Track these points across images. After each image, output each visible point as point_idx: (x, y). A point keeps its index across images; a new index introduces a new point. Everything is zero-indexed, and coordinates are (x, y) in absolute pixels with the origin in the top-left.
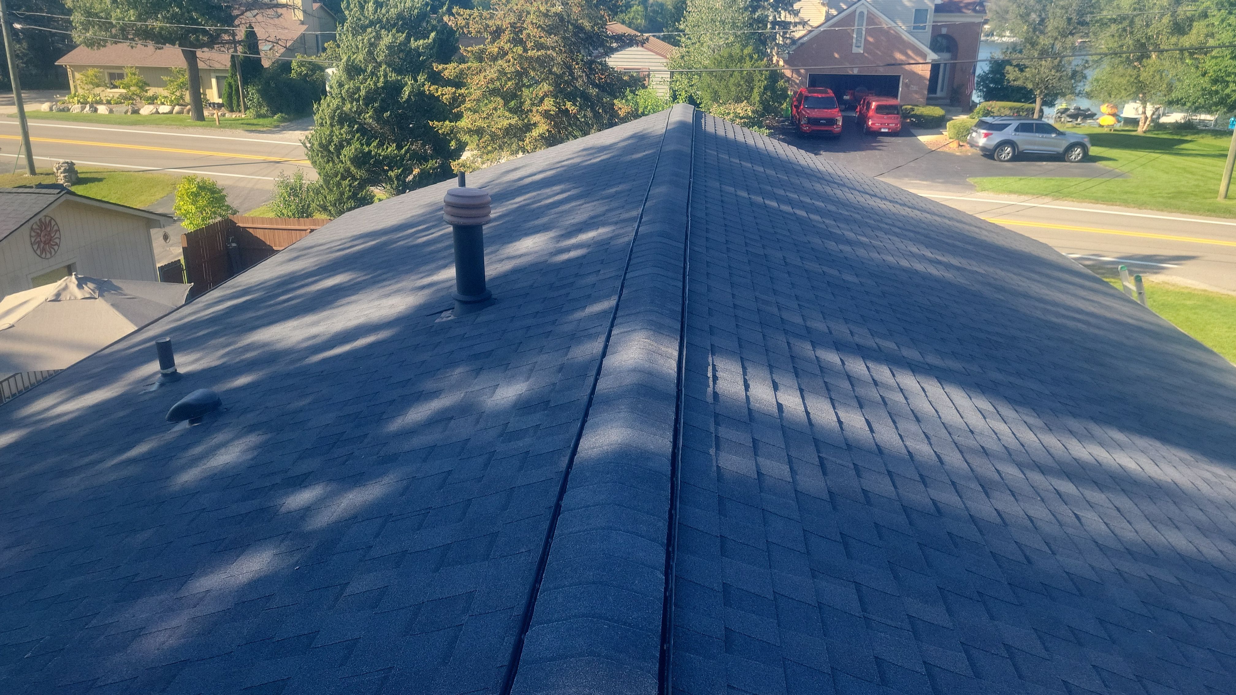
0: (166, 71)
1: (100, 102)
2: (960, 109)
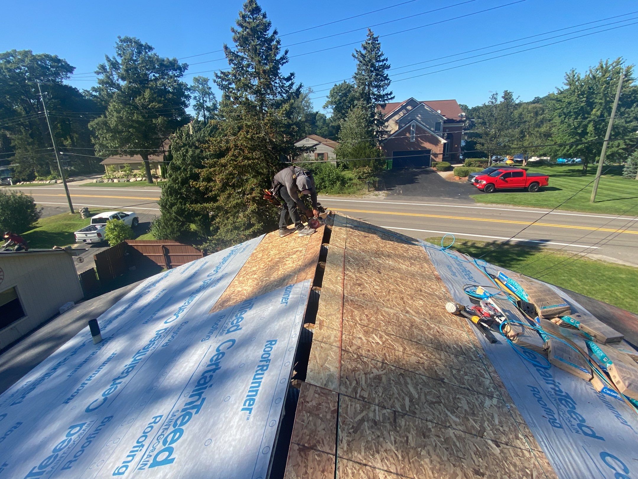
0: (140, 164)
1: (115, 178)
2: (455, 162)
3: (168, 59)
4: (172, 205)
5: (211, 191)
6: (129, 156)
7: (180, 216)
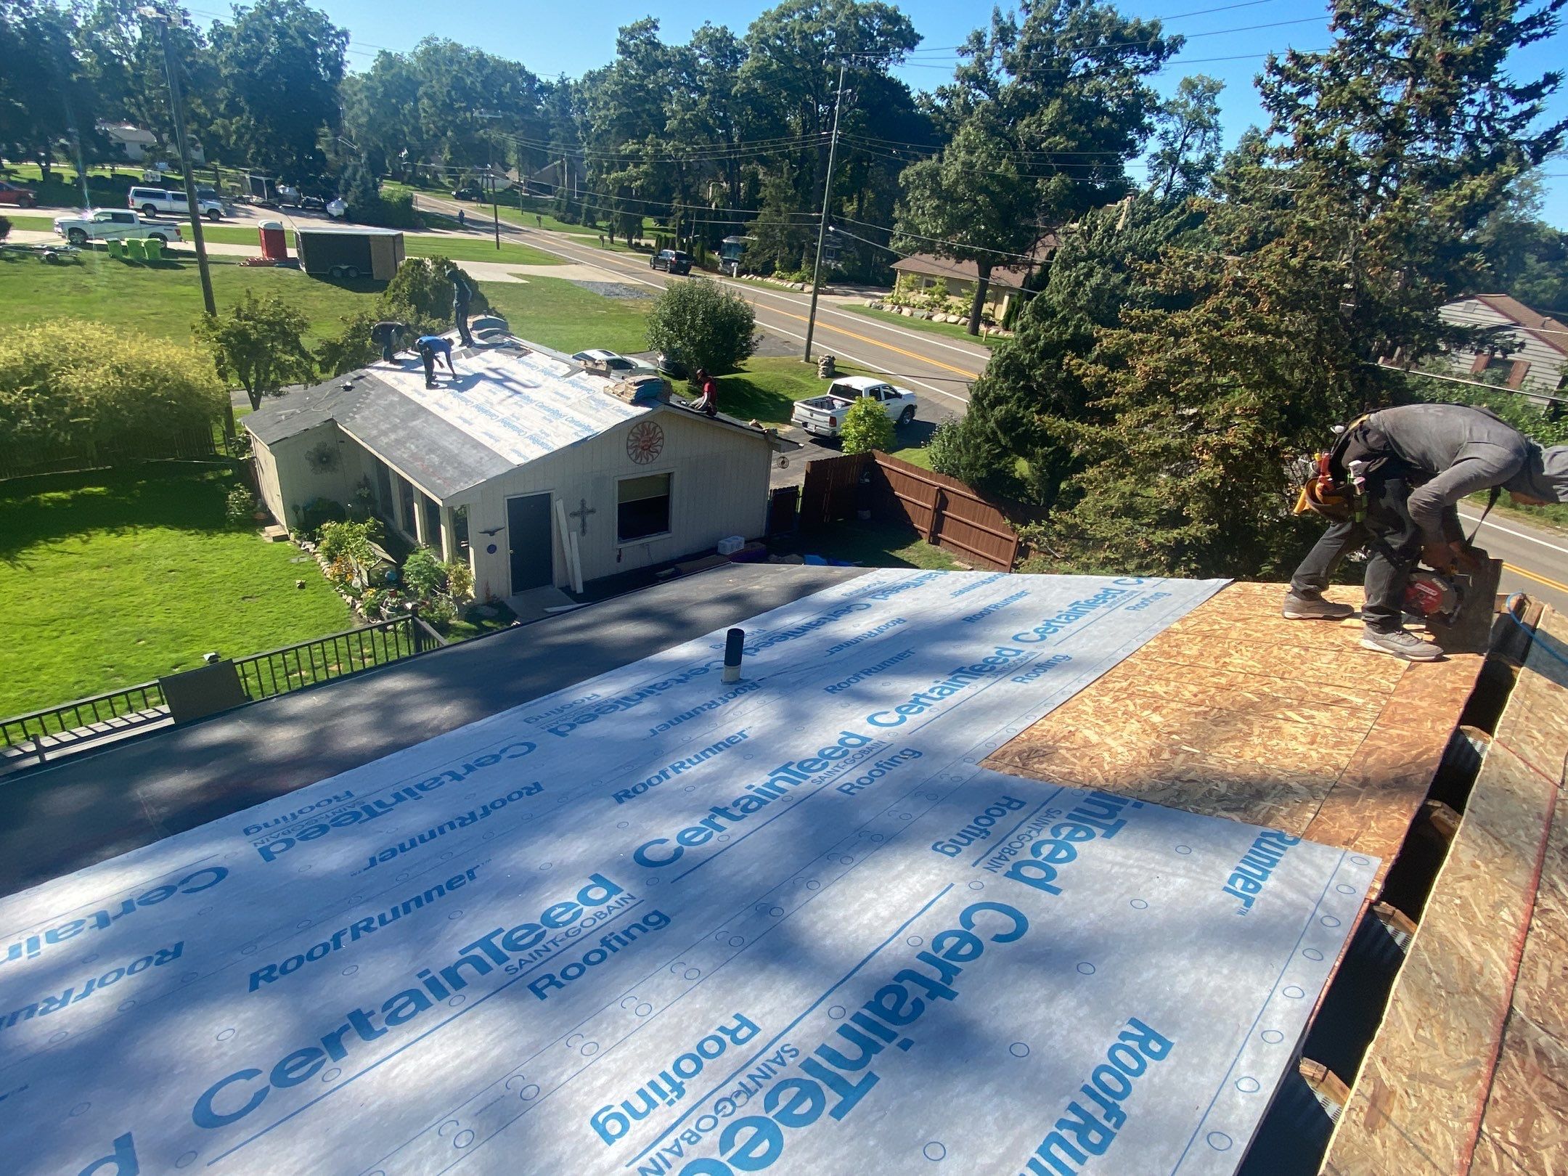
1: (907, 305)
3: (1138, 22)
4: (999, 401)
5: (1109, 395)
6: (952, 261)
7: (1005, 433)
